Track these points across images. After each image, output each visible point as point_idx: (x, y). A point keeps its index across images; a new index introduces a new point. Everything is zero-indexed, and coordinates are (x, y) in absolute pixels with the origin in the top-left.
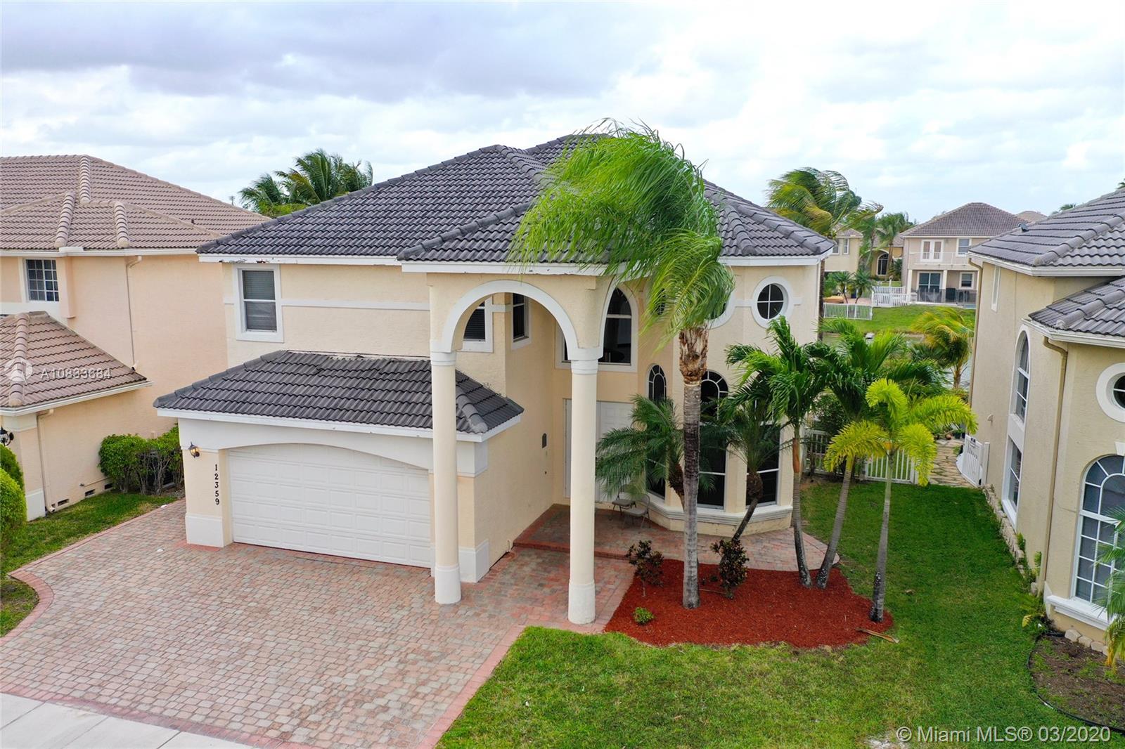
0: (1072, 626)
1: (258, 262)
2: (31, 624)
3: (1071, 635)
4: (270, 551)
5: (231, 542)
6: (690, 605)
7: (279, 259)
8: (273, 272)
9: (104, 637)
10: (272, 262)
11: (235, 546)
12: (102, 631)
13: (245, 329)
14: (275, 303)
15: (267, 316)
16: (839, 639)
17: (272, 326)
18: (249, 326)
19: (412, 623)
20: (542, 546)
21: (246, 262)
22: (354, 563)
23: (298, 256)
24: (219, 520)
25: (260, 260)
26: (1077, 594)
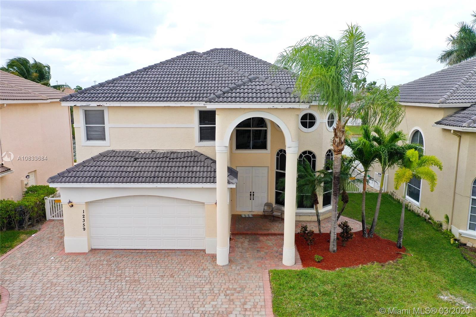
0: (469, 241)
1: (98, 106)
2: (6, 308)
3: (469, 244)
4: (115, 251)
5: (90, 249)
6: (334, 251)
7: (110, 104)
8: (104, 111)
9: (58, 308)
10: (106, 105)
11: (93, 251)
12: (54, 305)
13: (86, 140)
14: (104, 126)
15: (99, 133)
16: (393, 258)
17: (103, 138)
18: (88, 139)
19: (215, 276)
20: (244, 233)
21: (90, 106)
22: (163, 252)
23: (121, 102)
24: (85, 239)
25: (99, 104)
26: (469, 229)
